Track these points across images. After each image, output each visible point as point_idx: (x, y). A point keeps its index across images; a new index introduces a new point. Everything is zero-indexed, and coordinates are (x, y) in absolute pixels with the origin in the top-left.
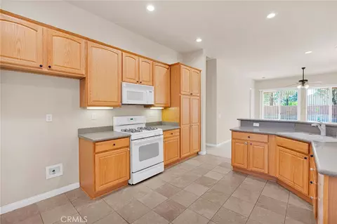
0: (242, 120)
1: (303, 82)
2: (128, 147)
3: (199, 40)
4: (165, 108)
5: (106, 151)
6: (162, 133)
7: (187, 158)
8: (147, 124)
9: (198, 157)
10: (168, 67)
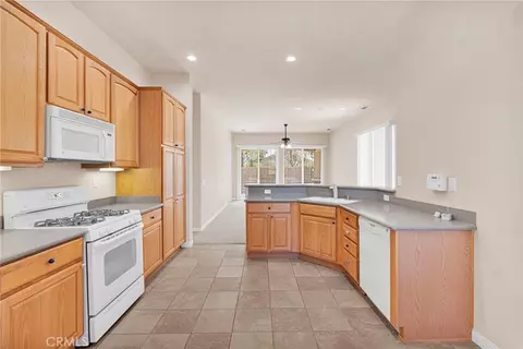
0: (250, 187)
1: (286, 140)
2: (79, 260)
3: (192, 58)
4: (127, 169)
5: (28, 284)
6: (140, 218)
7: (172, 258)
8: (92, 204)
9: (184, 252)
10: (135, 90)
